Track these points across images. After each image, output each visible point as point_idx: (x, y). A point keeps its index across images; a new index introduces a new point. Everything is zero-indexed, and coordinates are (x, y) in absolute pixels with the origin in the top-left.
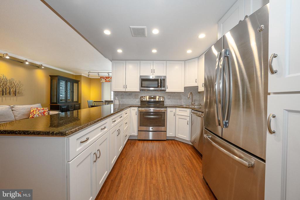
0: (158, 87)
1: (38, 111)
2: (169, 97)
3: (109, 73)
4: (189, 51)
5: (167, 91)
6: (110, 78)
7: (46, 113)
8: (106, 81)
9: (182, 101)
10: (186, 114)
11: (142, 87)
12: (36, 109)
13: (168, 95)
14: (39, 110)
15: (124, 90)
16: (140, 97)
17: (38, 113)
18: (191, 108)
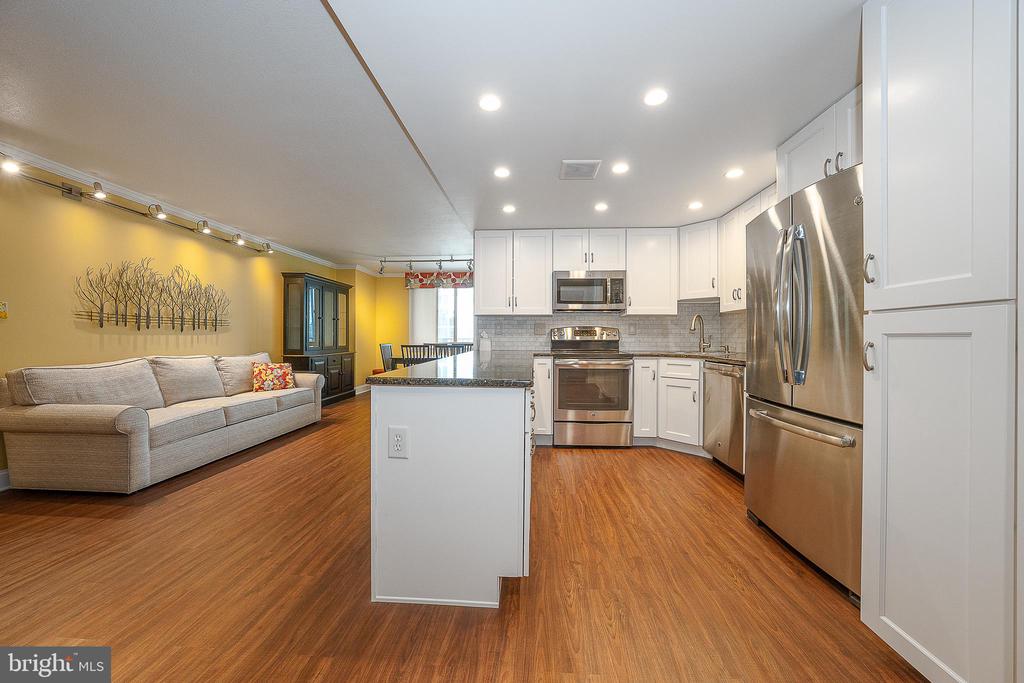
0: (605, 301)
1: (269, 371)
2: (632, 329)
3: (441, 261)
4: (695, 206)
5: (630, 311)
6: (435, 275)
7: (289, 377)
8: (423, 286)
9: (671, 340)
10: (688, 375)
11: (559, 301)
12: (264, 367)
13: (631, 324)
14: (272, 369)
15: (508, 311)
16: (548, 331)
17: (271, 377)
18: (702, 357)
